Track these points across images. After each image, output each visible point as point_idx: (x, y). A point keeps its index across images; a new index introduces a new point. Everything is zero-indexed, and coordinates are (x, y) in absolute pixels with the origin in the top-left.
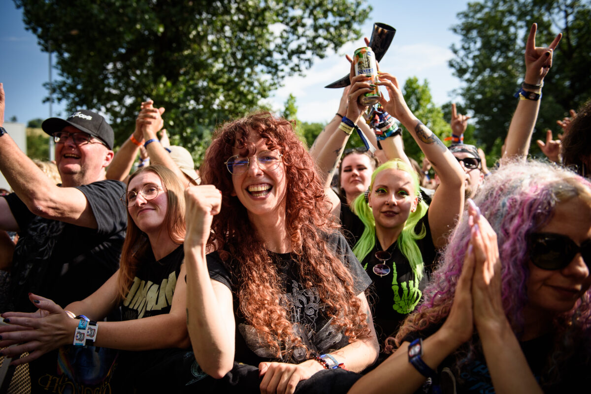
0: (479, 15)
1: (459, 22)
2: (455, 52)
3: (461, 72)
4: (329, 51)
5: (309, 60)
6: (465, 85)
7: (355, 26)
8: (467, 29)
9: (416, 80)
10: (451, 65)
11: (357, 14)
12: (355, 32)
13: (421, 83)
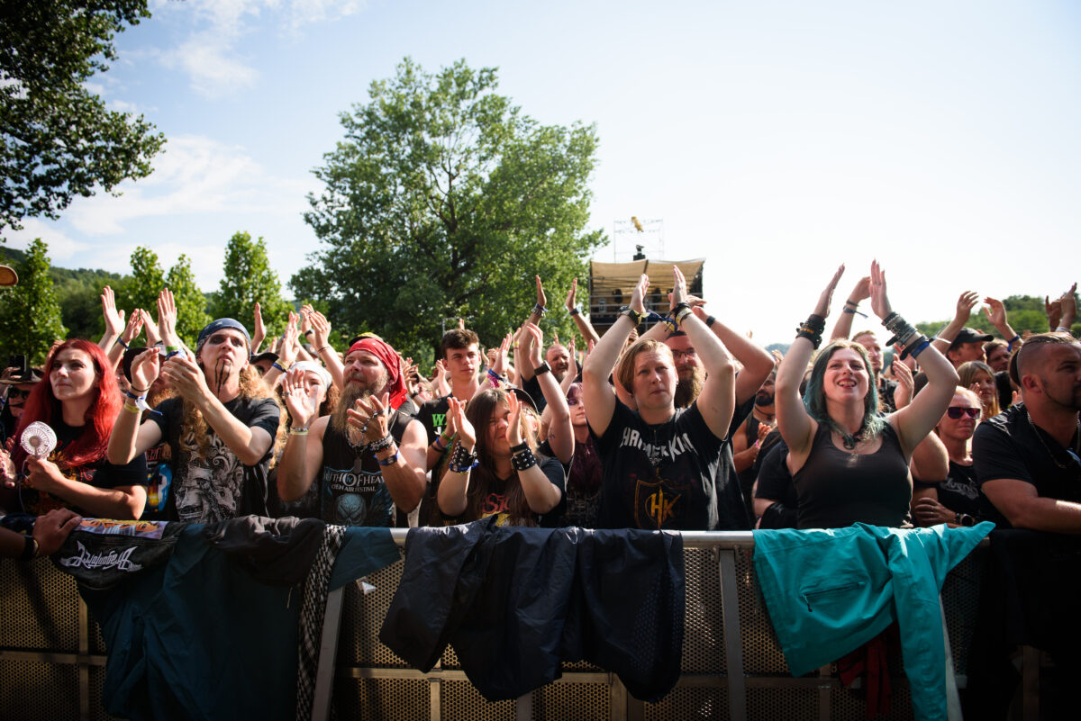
0: (350, 161)
1: (325, 164)
2: (314, 204)
3: (322, 231)
4: (97, 187)
5: (64, 195)
6: (331, 247)
7: (141, 157)
8: (337, 176)
9: (249, 238)
10: (308, 220)
11: (141, 142)
12: (139, 165)
13: (254, 241)
